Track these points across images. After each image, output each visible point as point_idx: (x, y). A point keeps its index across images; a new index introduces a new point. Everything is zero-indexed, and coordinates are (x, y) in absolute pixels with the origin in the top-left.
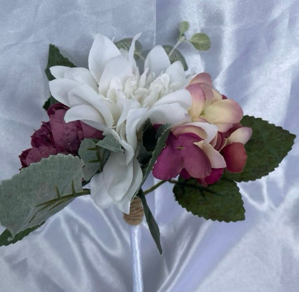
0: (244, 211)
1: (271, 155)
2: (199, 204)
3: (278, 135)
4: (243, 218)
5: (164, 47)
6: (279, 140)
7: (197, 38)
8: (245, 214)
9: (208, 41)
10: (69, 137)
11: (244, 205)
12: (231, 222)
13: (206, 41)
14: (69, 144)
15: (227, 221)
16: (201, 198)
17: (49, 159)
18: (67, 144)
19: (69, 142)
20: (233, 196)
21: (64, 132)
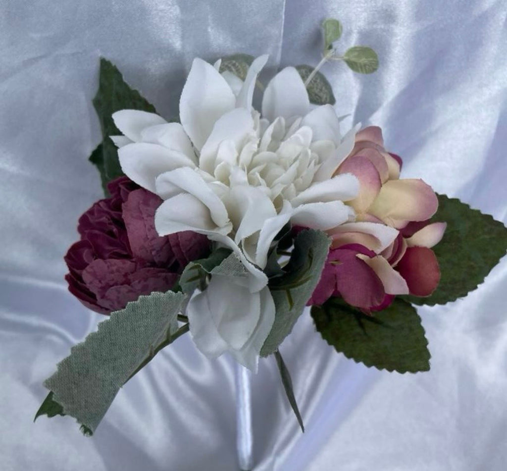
0: (429, 356)
1: (472, 263)
2: (354, 341)
3: (486, 230)
4: (426, 368)
5: (298, 68)
6: (487, 237)
7: (356, 54)
8: (430, 361)
9: (375, 60)
10: (154, 242)
11: (428, 347)
12: (407, 373)
13: (371, 59)
14: (153, 253)
15: (402, 371)
16: (358, 330)
17: (138, 301)
18: (151, 253)
19: (154, 250)
20: (411, 330)
21: (147, 236)
